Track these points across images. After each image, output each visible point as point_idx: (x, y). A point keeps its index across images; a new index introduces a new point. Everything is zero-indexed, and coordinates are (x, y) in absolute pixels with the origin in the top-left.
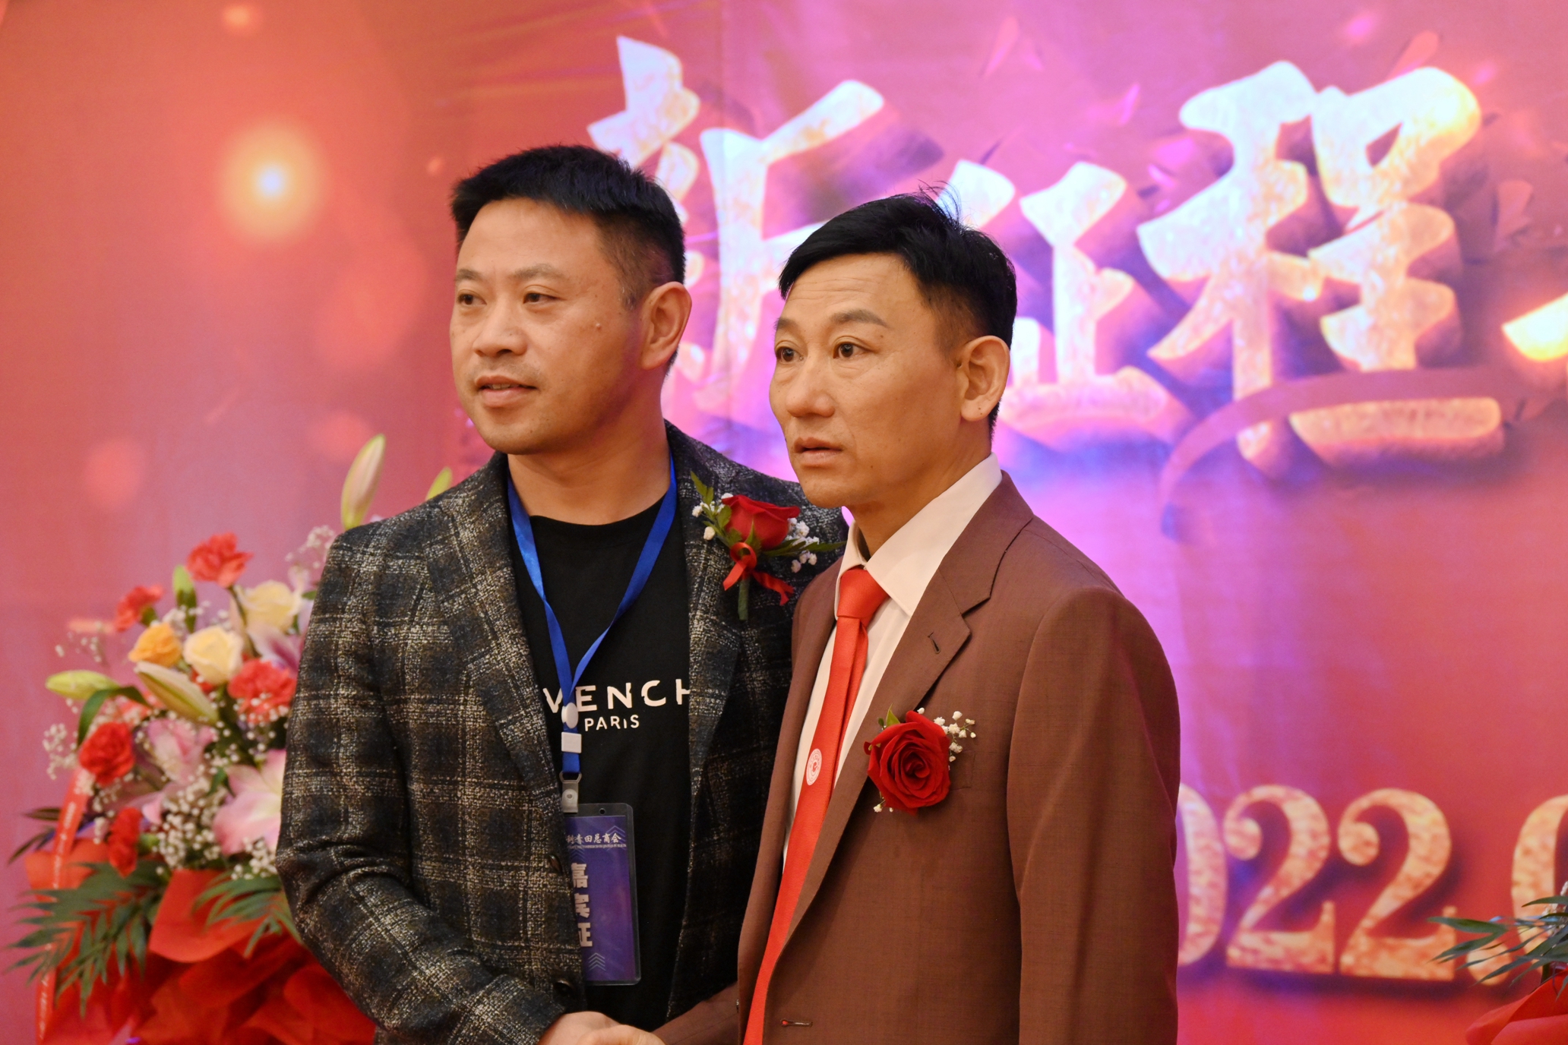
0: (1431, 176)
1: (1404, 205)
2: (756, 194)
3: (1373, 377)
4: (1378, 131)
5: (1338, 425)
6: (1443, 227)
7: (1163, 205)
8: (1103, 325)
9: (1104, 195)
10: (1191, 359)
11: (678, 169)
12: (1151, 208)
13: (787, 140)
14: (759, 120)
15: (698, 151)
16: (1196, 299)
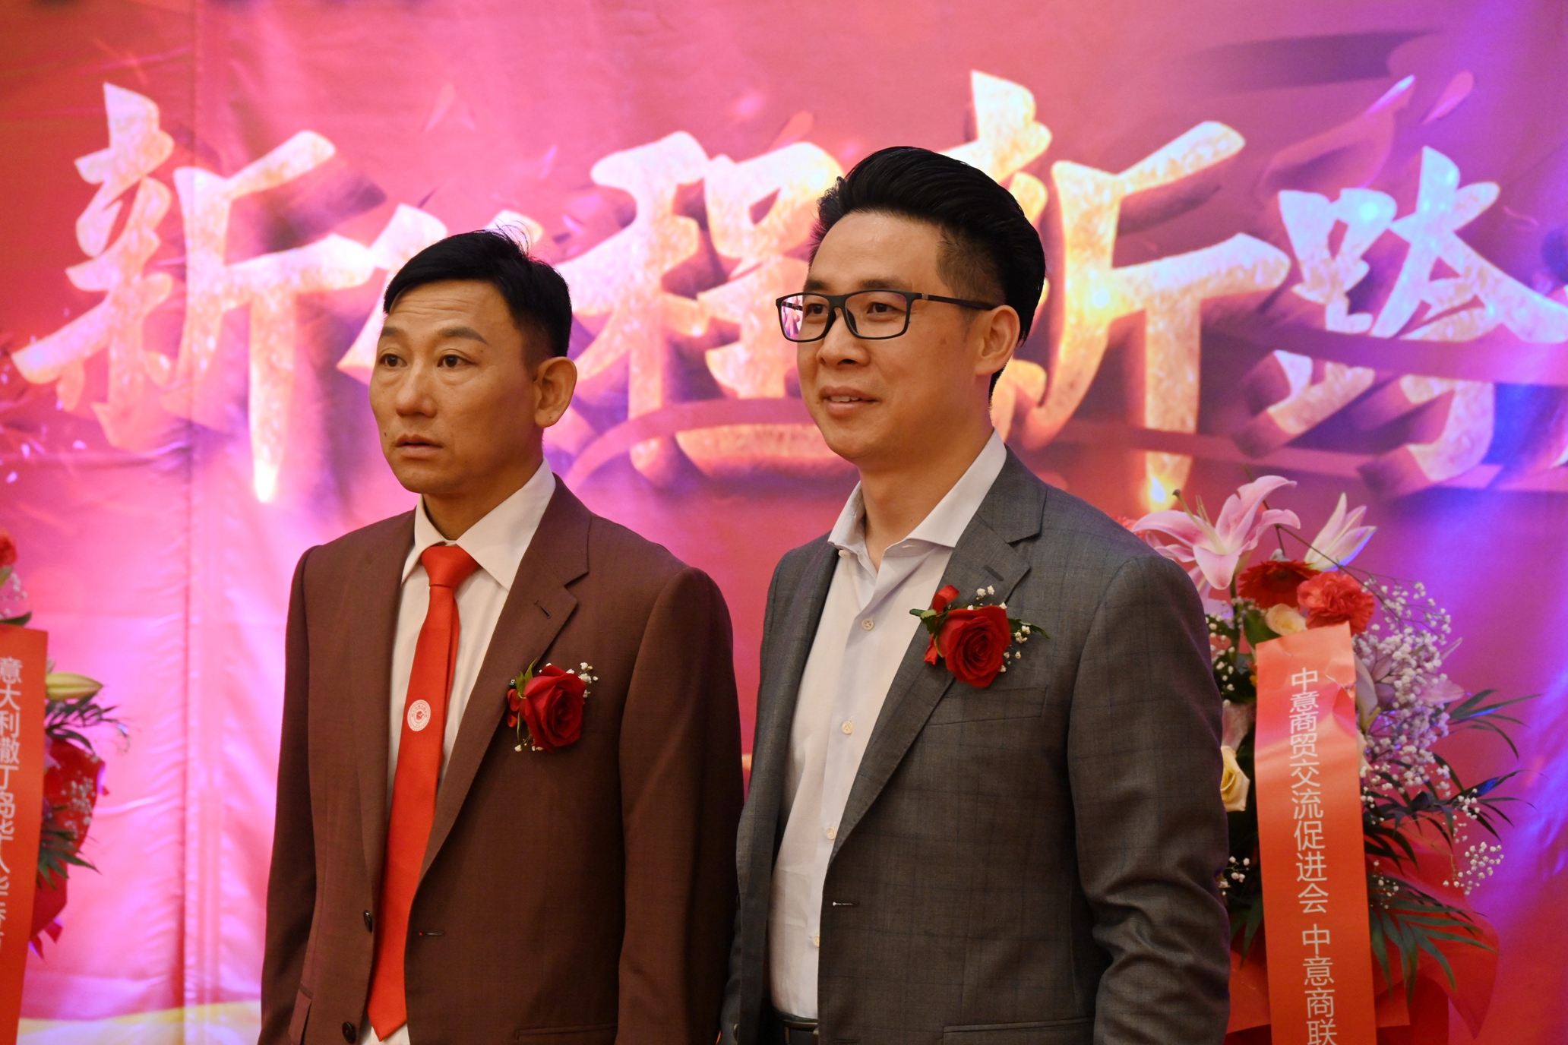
0: (802, 235)
1: (780, 258)
2: (221, 226)
3: (748, 403)
4: (760, 194)
5: (717, 443)
7: (572, 251)
10: (594, 382)
11: (153, 202)
12: (564, 252)
13: (249, 180)
14: (225, 161)
15: (171, 185)
16: (599, 331)
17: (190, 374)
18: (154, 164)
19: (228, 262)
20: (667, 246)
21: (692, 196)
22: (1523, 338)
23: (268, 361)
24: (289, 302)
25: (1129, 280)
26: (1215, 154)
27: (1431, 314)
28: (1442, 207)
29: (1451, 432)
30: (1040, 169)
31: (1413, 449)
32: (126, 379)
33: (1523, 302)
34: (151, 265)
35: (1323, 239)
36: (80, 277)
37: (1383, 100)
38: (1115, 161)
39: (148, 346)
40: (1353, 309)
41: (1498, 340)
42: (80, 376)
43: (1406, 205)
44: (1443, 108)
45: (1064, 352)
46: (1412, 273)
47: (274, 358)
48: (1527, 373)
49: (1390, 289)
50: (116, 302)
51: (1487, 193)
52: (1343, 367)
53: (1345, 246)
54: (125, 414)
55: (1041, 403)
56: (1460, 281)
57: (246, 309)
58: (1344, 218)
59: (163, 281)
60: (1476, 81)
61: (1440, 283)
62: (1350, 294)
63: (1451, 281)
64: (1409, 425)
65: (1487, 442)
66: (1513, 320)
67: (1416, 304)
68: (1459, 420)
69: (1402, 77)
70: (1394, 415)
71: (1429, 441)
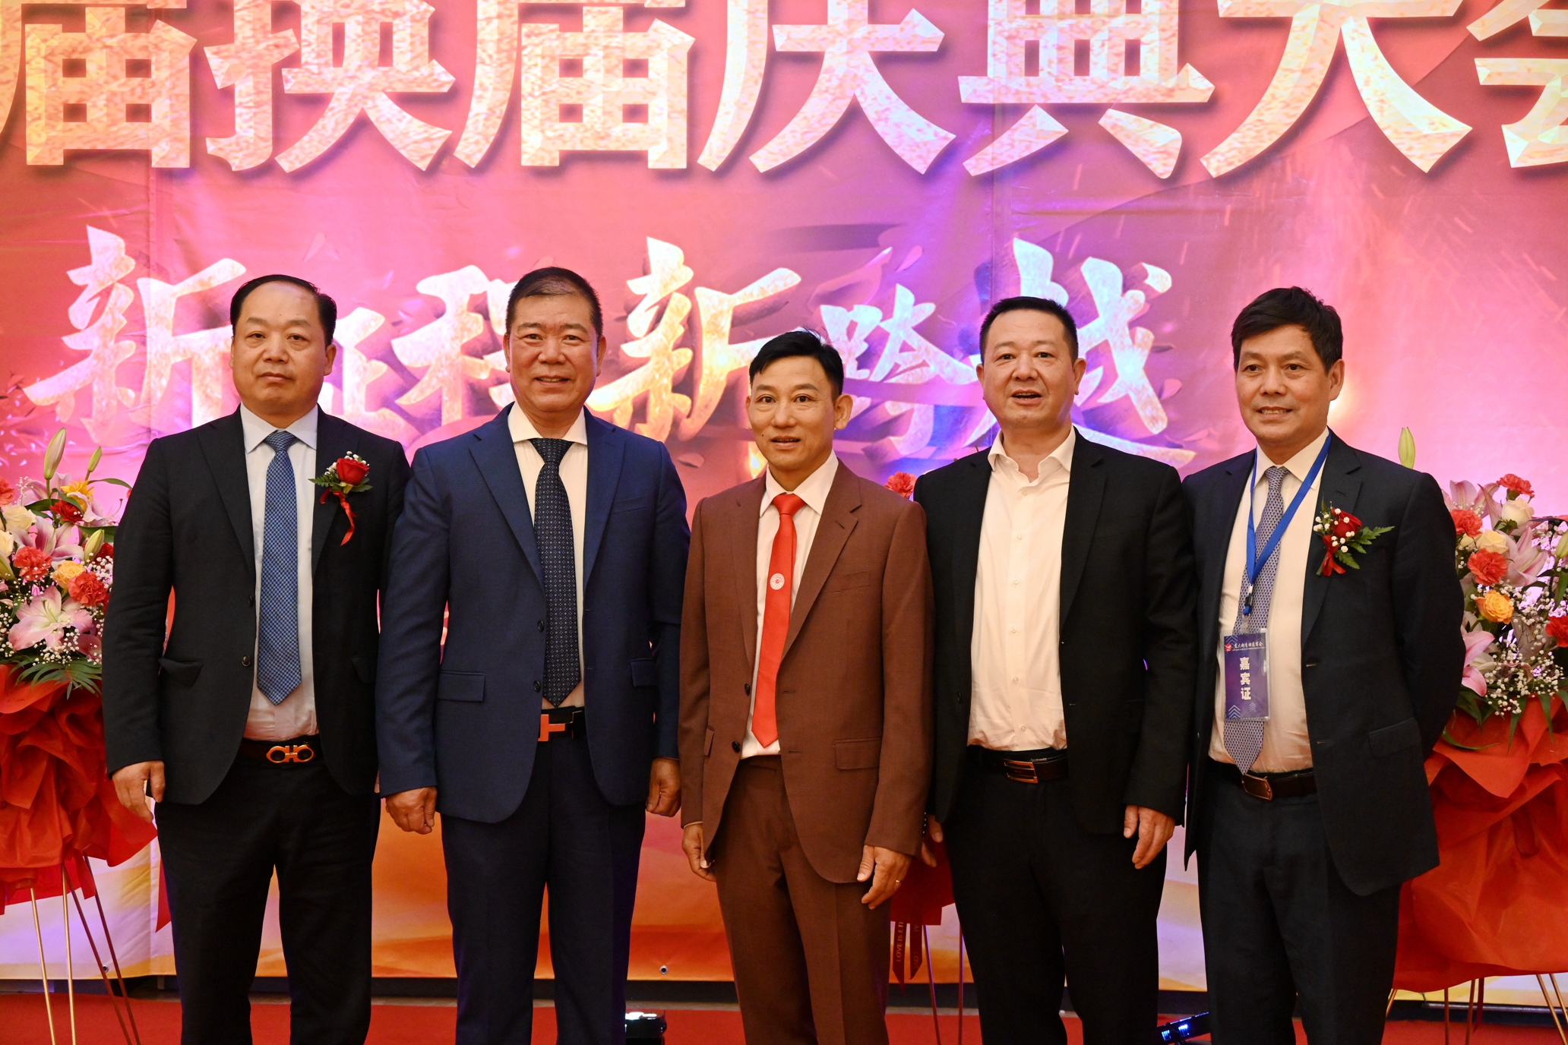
2: (170, 314)
7: (406, 329)
8: (370, 387)
9: (373, 323)
10: (418, 405)
11: (122, 297)
12: (399, 331)
13: (189, 286)
14: (172, 275)
15: (135, 289)
16: (422, 376)
17: (149, 400)
18: (121, 276)
19: (174, 334)
20: (464, 329)
21: (479, 301)
22: (948, 382)
23: (204, 392)
24: (217, 358)
25: (738, 351)
26: (785, 285)
27: (900, 369)
28: (907, 315)
29: (912, 430)
30: (688, 291)
31: (892, 438)
32: (104, 403)
33: (948, 364)
34: (121, 335)
35: (844, 331)
36: (71, 342)
37: (876, 259)
38: (730, 288)
39: (118, 384)
40: (859, 368)
41: (936, 382)
42: (72, 402)
43: (888, 314)
44: (906, 265)
45: (702, 389)
46: (890, 348)
47: (209, 391)
48: (950, 400)
49: (879, 357)
50: (97, 357)
51: (929, 308)
53: (856, 334)
54: (104, 424)
55: (689, 416)
56: (915, 353)
57: (189, 362)
58: (855, 320)
59: (129, 346)
60: (923, 251)
61: (905, 354)
62: (858, 359)
63: (911, 353)
64: (890, 426)
65: (930, 435)
66: (943, 373)
67: (893, 364)
68: (916, 424)
69: (885, 249)
70: (882, 421)
71: (901, 435)
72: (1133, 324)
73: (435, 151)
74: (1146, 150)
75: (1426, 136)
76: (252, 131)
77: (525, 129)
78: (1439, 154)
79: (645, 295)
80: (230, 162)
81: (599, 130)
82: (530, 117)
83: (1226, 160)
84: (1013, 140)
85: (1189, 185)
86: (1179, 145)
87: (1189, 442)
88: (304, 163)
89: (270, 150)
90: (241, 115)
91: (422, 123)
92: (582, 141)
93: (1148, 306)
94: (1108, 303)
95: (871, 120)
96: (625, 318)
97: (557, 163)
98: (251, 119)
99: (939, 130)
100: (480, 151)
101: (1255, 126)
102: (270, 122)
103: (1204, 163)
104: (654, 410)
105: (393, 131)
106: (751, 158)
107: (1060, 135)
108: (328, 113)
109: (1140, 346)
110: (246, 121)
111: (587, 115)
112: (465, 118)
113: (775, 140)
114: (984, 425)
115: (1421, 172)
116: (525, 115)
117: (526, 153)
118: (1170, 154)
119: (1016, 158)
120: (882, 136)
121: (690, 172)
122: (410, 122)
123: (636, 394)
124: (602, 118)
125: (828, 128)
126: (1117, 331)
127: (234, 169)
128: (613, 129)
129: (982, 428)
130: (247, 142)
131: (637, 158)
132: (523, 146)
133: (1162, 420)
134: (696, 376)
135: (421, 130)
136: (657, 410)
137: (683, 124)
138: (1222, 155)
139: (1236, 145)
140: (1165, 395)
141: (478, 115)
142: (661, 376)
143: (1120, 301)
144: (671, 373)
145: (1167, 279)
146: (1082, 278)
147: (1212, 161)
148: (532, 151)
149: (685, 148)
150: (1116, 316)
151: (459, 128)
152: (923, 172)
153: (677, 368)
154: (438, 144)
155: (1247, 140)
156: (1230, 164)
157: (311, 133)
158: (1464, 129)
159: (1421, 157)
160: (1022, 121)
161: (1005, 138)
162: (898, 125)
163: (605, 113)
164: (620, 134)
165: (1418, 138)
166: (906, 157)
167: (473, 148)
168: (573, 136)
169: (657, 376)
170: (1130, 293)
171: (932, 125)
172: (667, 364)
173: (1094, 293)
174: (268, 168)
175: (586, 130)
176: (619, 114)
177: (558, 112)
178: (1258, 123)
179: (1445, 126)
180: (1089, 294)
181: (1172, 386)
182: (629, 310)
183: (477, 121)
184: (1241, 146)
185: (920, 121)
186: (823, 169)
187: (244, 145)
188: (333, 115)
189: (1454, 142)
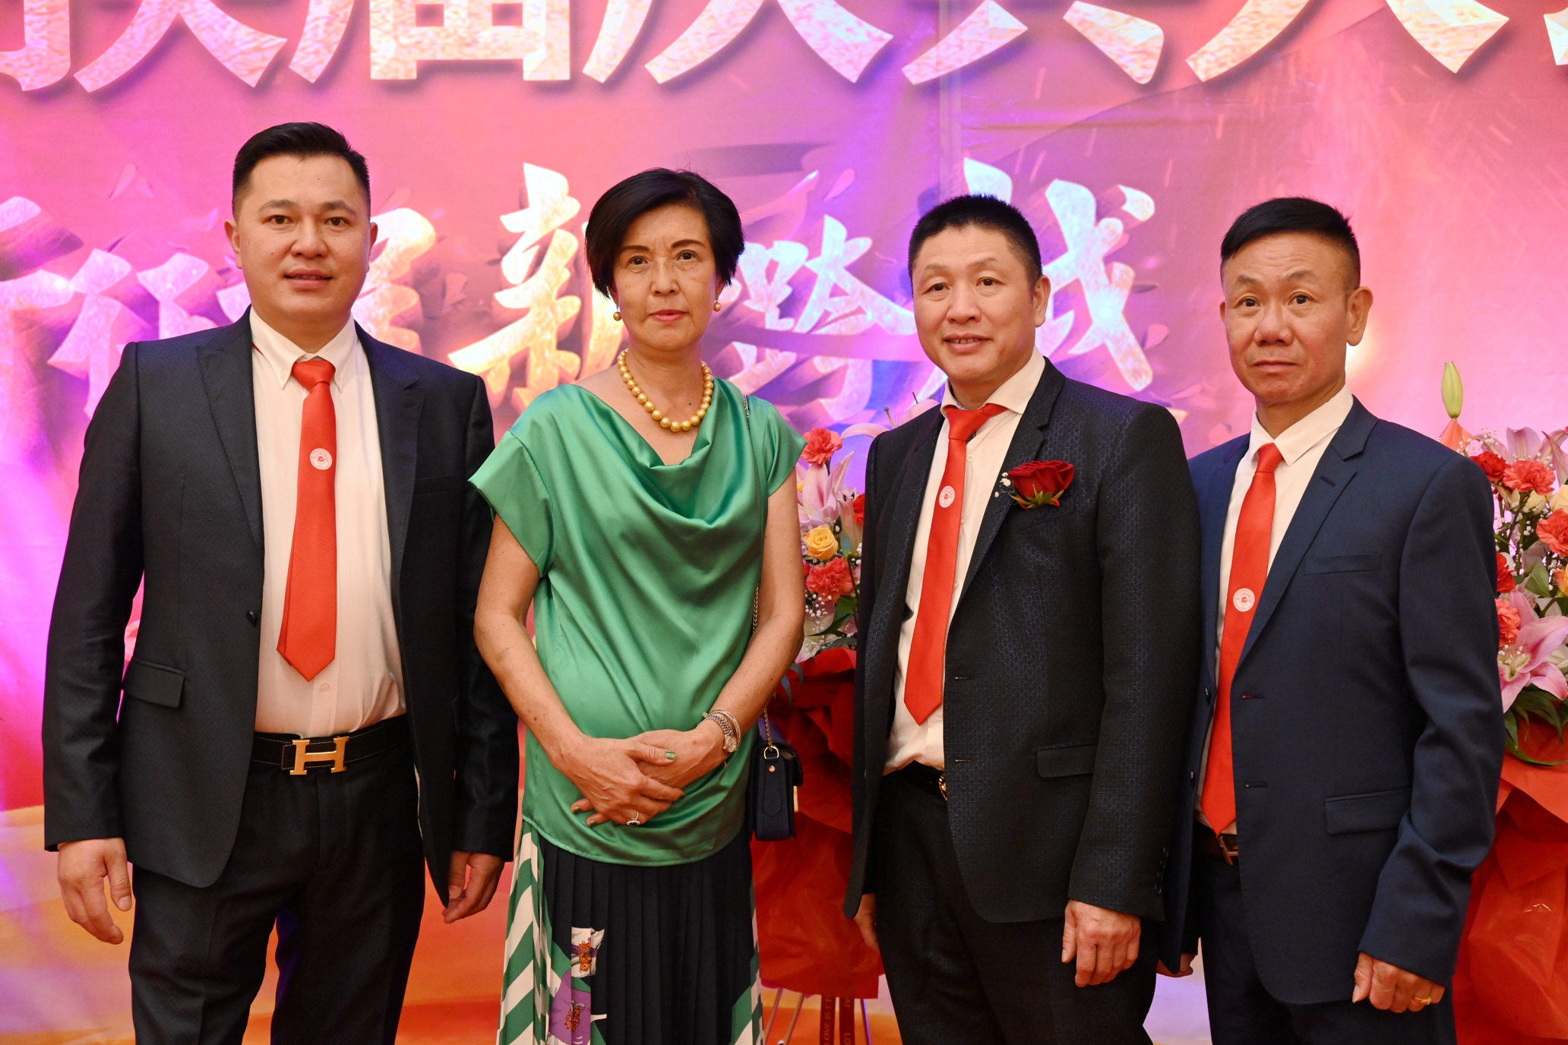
0: (406, 269)
1: (389, 285)
6: (413, 299)
9: (194, 272)
12: (227, 281)
22: (889, 332)
24: (8, 318)
27: (831, 318)
28: (838, 252)
29: (846, 390)
30: (573, 227)
31: (822, 401)
33: (889, 310)
35: (762, 272)
37: (799, 185)
40: (782, 316)
41: (874, 332)
43: (815, 251)
44: (836, 191)
45: (593, 345)
46: (818, 293)
48: (892, 354)
49: (805, 303)
51: (864, 244)
52: (776, 351)
53: (777, 277)
56: (849, 297)
58: (776, 259)
60: (856, 175)
61: (836, 299)
62: (780, 306)
63: (843, 298)
64: (820, 387)
65: (867, 396)
66: (882, 321)
67: (821, 312)
68: (851, 383)
69: (810, 172)
70: (810, 381)
71: (833, 397)
72: (1109, 260)
73: (266, 64)
74: (1121, 50)
75: (1453, 29)
76: (45, 42)
77: (375, 35)
78: (1470, 50)
79: (522, 234)
80: (20, 80)
81: (465, 35)
82: (380, 21)
83: (1217, 60)
84: (962, 41)
85: (1173, 92)
86: (1160, 43)
87: (1179, 400)
88: (110, 81)
89: (68, 65)
90: (31, 23)
91: (250, 30)
92: (443, 49)
93: (1127, 237)
94: (1079, 234)
95: (791, 19)
96: (498, 262)
97: (414, 76)
98: (43, 27)
99: (873, 29)
100: (321, 62)
101: (1252, 19)
102: (66, 31)
103: (1191, 64)
104: (535, 372)
105: (216, 40)
106: (647, 66)
107: (1018, 34)
108: (137, 20)
109: (1118, 285)
110: (37, 31)
111: (449, 18)
112: (303, 23)
113: (676, 45)
114: (933, 384)
115: (1447, 72)
116: (374, 18)
117: (376, 64)
118: (1149, 54)
119: (966, 62)
120: (804, 37)
121: (576, 82)
122: (236, 29)
123: (514, 352)
124: (468, 21)
125: (739, 29)
126: (1090, 267)
127: (24, 88)
128: (481, 34)
129: (930, 388)
130: (39, 55)
131: (512, 68)
132: (373, 55)
133: (1146, 373)
134: (585, 330)
135: (249, 38)
136: (539, 371)
137: (565, 26)
138: (1213, 54)
139: (1229, 42)
140: (1149, 344)
141: (317, 19)
142: (543, 330)
143: (1093, 231)
144: (555, 327)
145: (1148, 204)
146: (1047, 204)
147: (1200, 61)
148: (383, 62)
149: (568, 55)
150: (1088, 250)
151: (294, 34)
152: (854, 80)
153: (562, 320)
154: (271, 55)
155: (1242, 36)
156: (1222, 65)
157: (117, 44)
158: (1499, 20)
159: (1449, 54)
160: (972, 17)
161: (951, 38)
162: (823, 24)
163: (470, 15)
164: (490, 40)
165: (1445, 32)
166: (835, 61)
167: (311, 58)
168: (433, 43)
169: (538, 330)
170: (1105, 221)
171: (864, 23)
172: (550, 315)
173: (1061, 223)
174: (67, 87)
175: (448, 36)
176: (488, 16)
177: (414, 14)
178: (1255, 16)
179: (1476, 16)
180: (1056, 224)
181: (1157, 333)
182: (504, 251)
183: (317, 27)
184: (1235, 43)
185: (849, 19)
186: (733, 77)
187: (35, 59)
188: (144, 22)
189: (1489, 34)
